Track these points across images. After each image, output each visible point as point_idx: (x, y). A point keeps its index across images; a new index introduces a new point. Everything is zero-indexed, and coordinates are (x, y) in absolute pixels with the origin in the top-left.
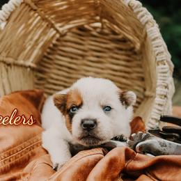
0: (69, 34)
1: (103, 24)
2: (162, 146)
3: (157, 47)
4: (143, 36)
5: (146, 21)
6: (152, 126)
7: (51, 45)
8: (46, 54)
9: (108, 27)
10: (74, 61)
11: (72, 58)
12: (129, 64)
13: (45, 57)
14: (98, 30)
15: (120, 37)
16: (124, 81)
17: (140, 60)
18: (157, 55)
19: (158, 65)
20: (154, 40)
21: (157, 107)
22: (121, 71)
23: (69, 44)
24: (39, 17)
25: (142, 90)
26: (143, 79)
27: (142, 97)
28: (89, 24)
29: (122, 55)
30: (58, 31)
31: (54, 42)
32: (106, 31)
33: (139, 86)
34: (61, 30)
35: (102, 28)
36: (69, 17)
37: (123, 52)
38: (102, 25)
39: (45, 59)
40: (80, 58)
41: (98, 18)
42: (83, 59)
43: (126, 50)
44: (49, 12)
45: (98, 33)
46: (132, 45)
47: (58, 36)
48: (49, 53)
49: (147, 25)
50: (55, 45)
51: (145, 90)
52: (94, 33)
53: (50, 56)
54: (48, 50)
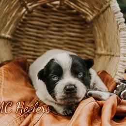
0: (34, 10)
4: (101, 10)
7: (22, 20)
8: (18, 27)
10: (41, 31)
11: (38, 29)
12: (82, 31)
13: (17, 29)
14: (57, 7)
15: (75, 11)
16: (79, 44)
19: (120, 31)
21: (122, 63)
22: (76, 37)
23: (36, 18)
25: (93, 50)
26: (93, 42)
28: (50, 2)
29: (77, 24)
30: (27, 9)
31: (24, 17)
32: (64, 7)
33: (91, 47)
34: (30, 7)
35: (61, 5)
38: (60, 3)
39: (18, 31)
40: (45, 29)
42: (47, 30)
43: (79, 21)
46: (84, 17)
47: (26, 13)
48: (20, 27)
50: (24, 20)
52: (54, 9)
53: (22, 29)
54: (20, 24)
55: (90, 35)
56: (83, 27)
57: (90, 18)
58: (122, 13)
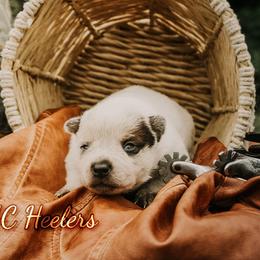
0: (105, 35)
1: (153, 19)
2: (255, 167)
3: (238, 43)
4: (214, 32)
5: (222, 10)
6: (235, 146)
7: (83, 51)
8: (76, 63)
9: (159, 24)
10: (116, 71)
11: (112, 67)
12: (189, 72)
13: (76, 67)
14: (146, 28)
15: (177, 36)
17: (203, 67)
18: (239, 53)
19: (239, 66)
20: (233, 34)
21: (241, 120)
22: (179, 82)
23: (107, 48)
24: (73, 12)
25: (207, 106)
26: (209, 92)
27: (208, 115)
28: (133, 20)
29: (179, 60)
30: (92, 31)
31: (87, 46)
32: (157, 29)
33: (204, 101)
34: (96, 29)
35: (152, 25)
36: (110, 11)
37: (181, 57)
38: (152, 22)
39: (76, 71)
40: (123, 66)
41: (147, 11)
42: (127, 69)
43: (184, 54)
44: (85, 5)
45: (147, 32)
46: (192, 47)
47: (92, 37)
48: (80, 62)
49: (224, 16)
50: (87, 50)
51: (212, 106)
52: (141, 33)
53: (83, 66)
54: (80, 58)
55: (202, 79)
56: (191, 65)
57: (202, 47)
58: (243, 35)
